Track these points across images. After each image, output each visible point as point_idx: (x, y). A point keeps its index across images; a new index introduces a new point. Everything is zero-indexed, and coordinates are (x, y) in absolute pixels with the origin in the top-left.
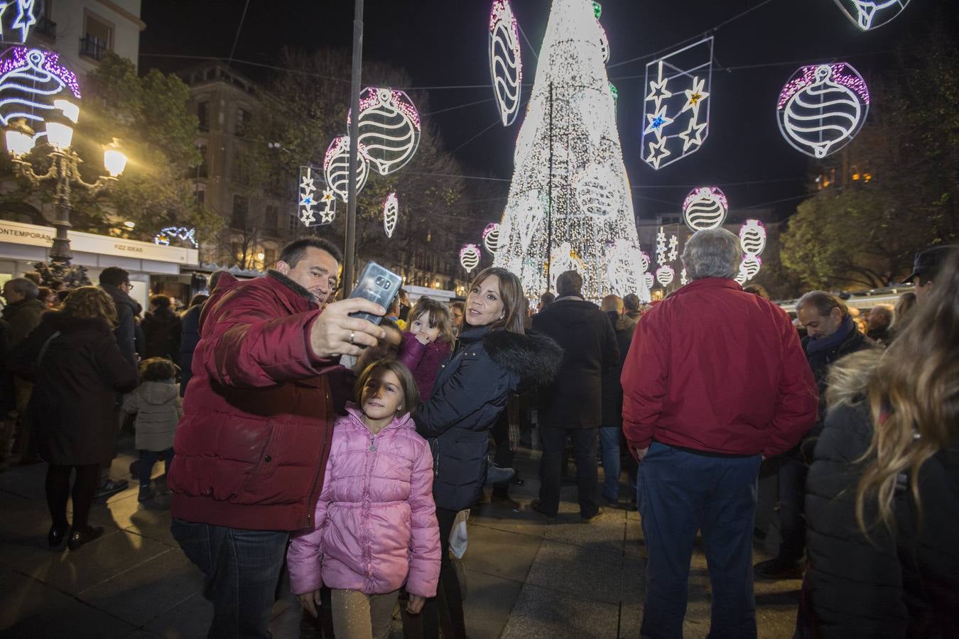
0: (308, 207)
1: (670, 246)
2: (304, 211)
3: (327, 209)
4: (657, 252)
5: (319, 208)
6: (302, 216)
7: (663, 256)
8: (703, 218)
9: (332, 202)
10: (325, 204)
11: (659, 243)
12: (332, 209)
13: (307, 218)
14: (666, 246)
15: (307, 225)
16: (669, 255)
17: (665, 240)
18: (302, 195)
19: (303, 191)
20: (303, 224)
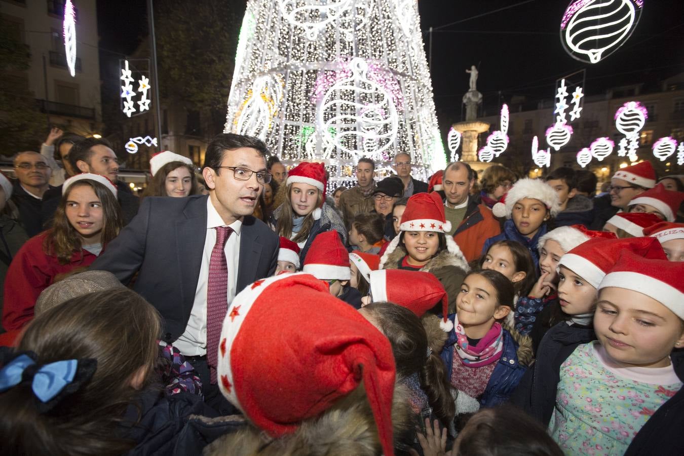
0: (129, 99)
1: (572, 102)
2: (125, 103)
3: (144, 98)
4: (556, 112)
5: (137, 98)
6: (124, 107)
7: (563, 115)
8: (594, 33)
9: (148, 90)
10: (142, 93)
11: (558, 100)
12: (148, 98)
13: (129, 109)
14: (567, 103)
15: (129, 115)
16: (571, 113)
17: (567, 94)
18: (123, 87)
19: (123, 83)
20: (125, 115)
